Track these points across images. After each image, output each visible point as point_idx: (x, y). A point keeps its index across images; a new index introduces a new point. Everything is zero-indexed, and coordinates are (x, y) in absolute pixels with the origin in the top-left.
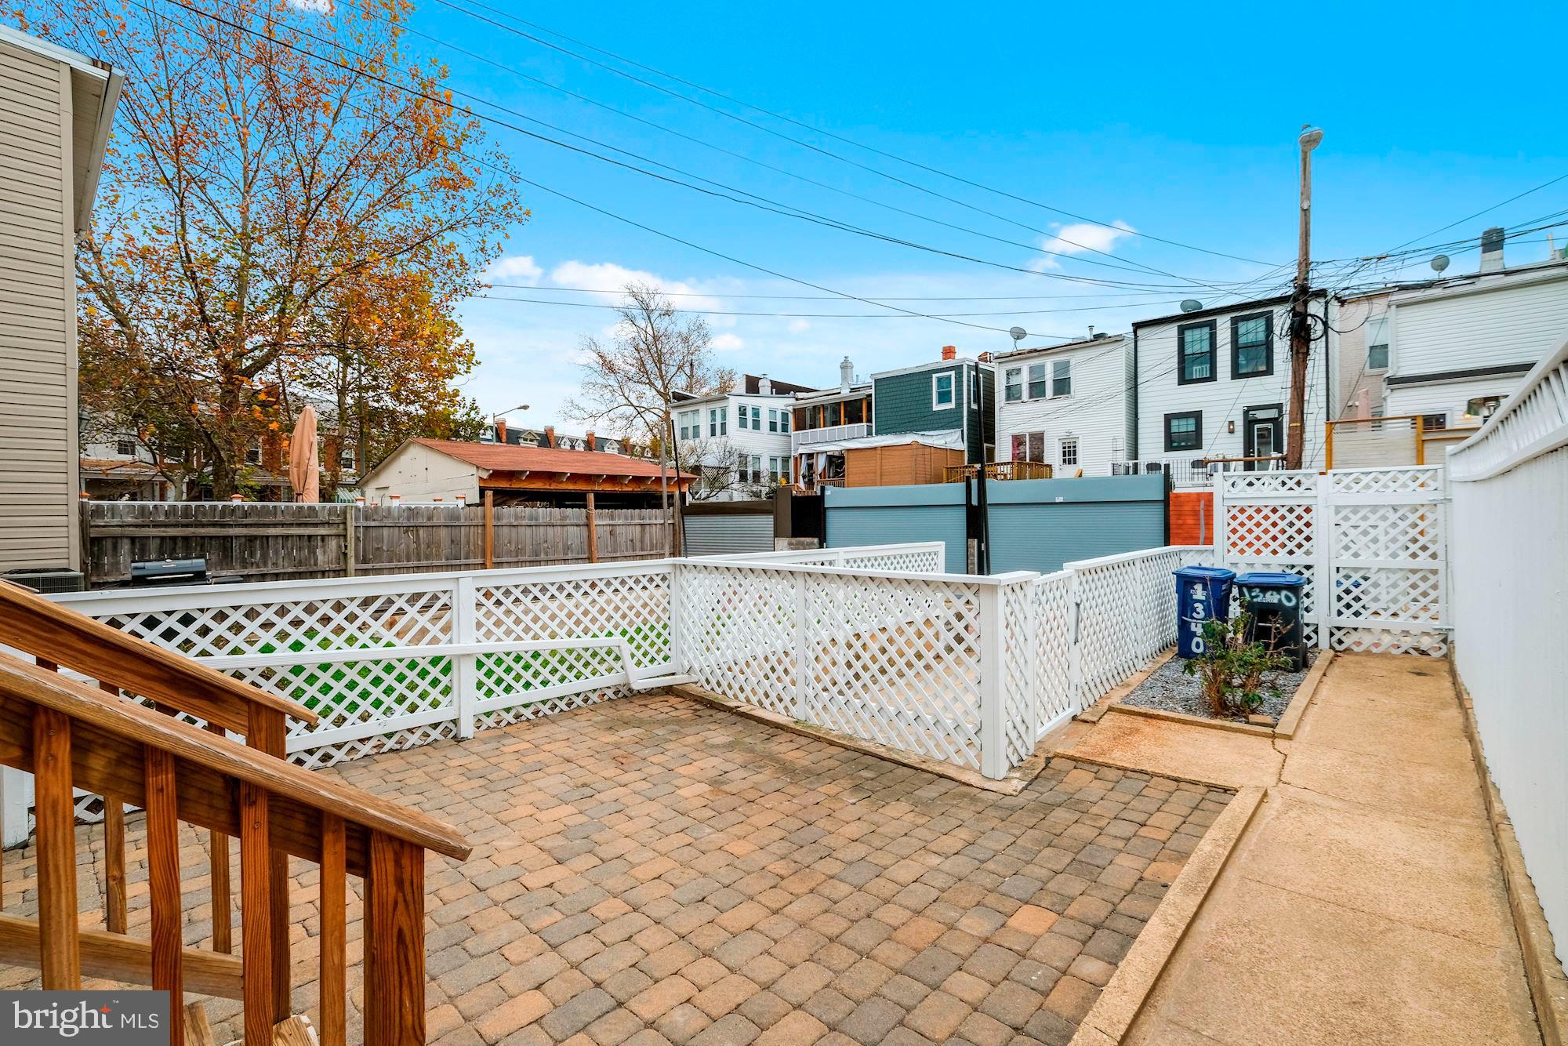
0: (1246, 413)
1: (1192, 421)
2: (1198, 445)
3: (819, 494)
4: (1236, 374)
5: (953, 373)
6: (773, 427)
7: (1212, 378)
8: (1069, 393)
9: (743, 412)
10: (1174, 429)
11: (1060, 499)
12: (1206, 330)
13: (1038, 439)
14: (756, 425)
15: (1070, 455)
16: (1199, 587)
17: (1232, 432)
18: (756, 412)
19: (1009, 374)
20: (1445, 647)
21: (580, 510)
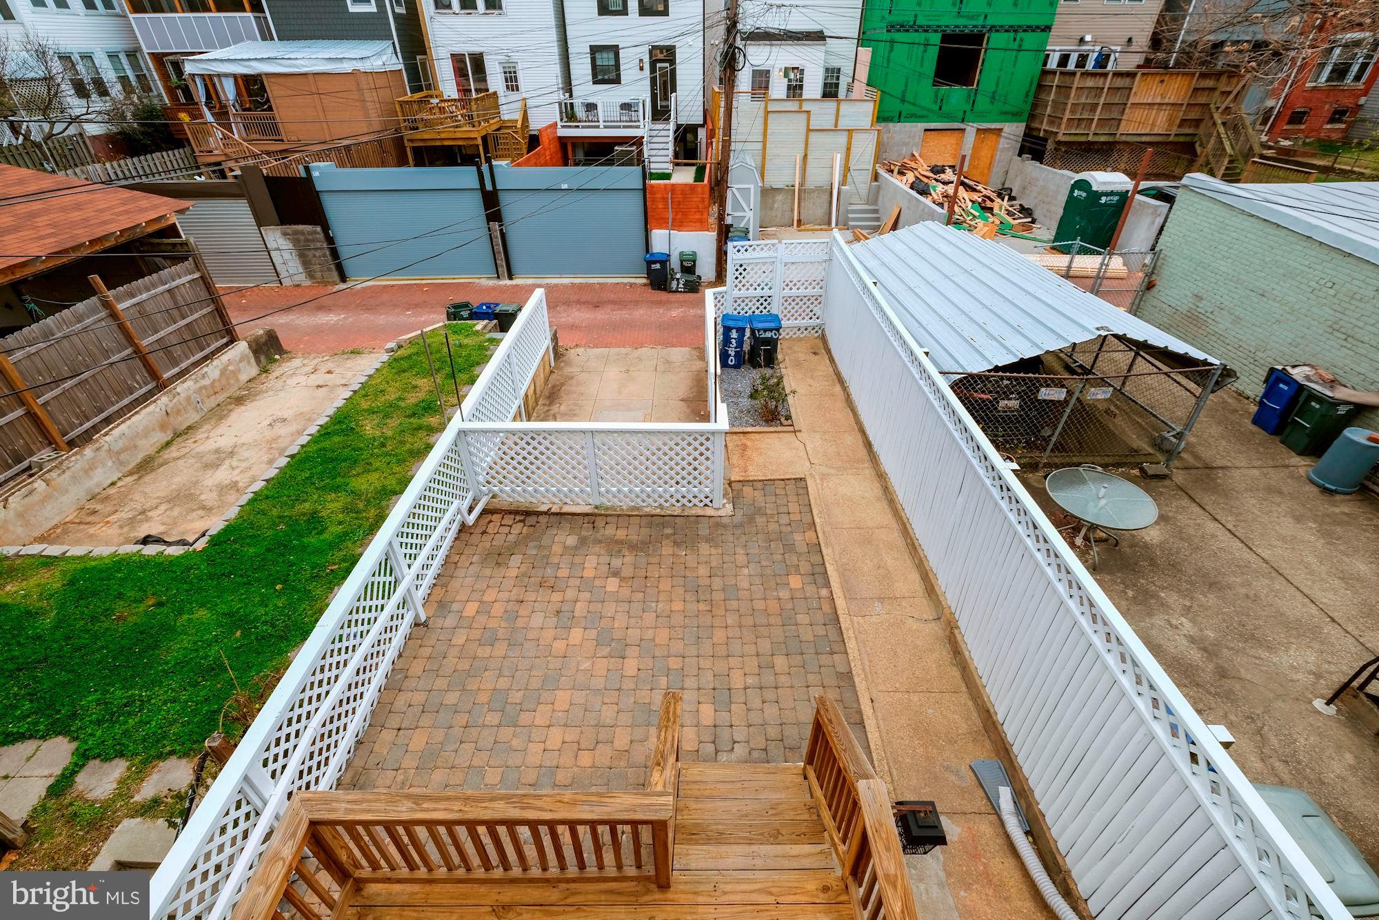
0: (651, 51)
1: (612, 55)
2: (618, 80)
3: (303, 174)
4: (642, 12)
7: (625, 11)
8: (501, 7)
10: (598, 62)
11: (565, 186)
13: (479, 60)
15: (512, 81)
16: (734, 331)
17: (642, 70)
20: (820, 332)
21: (94, 299)
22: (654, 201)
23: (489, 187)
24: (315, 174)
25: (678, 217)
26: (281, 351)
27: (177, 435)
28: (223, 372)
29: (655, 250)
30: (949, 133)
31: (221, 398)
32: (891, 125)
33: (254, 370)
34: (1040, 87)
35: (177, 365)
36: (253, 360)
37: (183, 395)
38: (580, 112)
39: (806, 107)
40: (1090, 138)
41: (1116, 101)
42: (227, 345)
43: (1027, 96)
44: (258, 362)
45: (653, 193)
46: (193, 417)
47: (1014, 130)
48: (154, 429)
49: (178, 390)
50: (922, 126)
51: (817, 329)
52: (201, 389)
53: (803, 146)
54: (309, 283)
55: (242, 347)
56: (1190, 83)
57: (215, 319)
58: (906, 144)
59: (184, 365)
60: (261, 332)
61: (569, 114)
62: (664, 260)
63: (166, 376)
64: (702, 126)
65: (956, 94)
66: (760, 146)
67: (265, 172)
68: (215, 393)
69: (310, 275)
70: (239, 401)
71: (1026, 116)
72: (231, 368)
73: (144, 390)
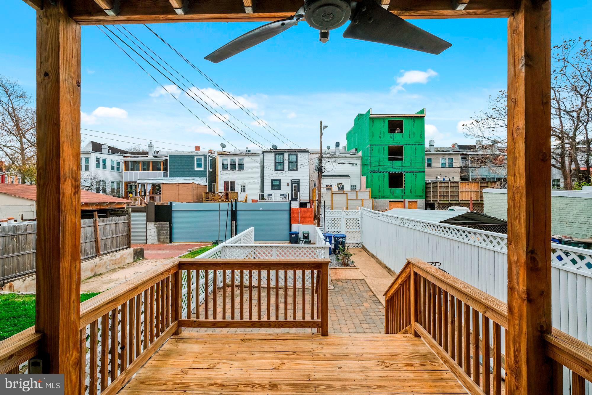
0: (291, 181)
1: (278, 182)
2: (279, 189)
3: (169, 204)
4: (289, 170)
5: (203, 157)
6: (112, 168)
7: (283, 170)
8: (243, 169)
9: (98, 160)
10: (273, 184)
11: (262, 209)
12: (282, 156)
13: (233, 183)
14: (105, 167)
15: (243, 189)
16: (328, 238)
17: (288, 186)
18: (104, 161)
19: (223, 160)
20: (361, 246)
21: (92, 219)
22: (293, 214)
23: (234, 209)
24: (173, 204)
25: (302, 219)
26: (143, 257)
27: (95, 275)
28: (122, 256)
29: (293, 231)
30: (398, 203)
31: (116, 266)
32: (376, 200)
33: (131, 260)
34: (426, 188)
35: (106, 250)
36: (133, 256)
37: (104, 260)
38: (265, 197)
39: (345, 192)
40: (450, 202)
41: (455, 190)
42: (126, 248)
43: (423, 191)
44: (134, 258)
45: (293, 211)
46: (103, 270)
47: (421, 202)
48: (89, 270)
49: (104, 258)
50: (388, 200)
51: (360, 245)
52: (111, 260)
53: (346, 204)
54: (157, 243)
55: (131, 250)
56: (478, 185)
57: (126, 238)
58: (383, 206)
59: (109, 251)
60: (139, 248)
61: (262, 197)
62: (297, 234)
63: (101, 253)
64: (309, 203)
65: (398, 191)
66: (330, 204)
67: (156, 204)
68: (115, 264)
69: (159, 240)
70: (123, 268)
71: (424, 197)
72: (124, 256)
73: (92, 256)
